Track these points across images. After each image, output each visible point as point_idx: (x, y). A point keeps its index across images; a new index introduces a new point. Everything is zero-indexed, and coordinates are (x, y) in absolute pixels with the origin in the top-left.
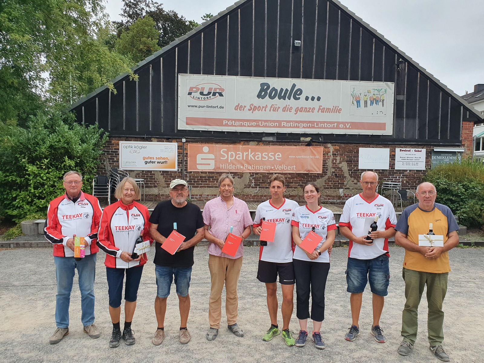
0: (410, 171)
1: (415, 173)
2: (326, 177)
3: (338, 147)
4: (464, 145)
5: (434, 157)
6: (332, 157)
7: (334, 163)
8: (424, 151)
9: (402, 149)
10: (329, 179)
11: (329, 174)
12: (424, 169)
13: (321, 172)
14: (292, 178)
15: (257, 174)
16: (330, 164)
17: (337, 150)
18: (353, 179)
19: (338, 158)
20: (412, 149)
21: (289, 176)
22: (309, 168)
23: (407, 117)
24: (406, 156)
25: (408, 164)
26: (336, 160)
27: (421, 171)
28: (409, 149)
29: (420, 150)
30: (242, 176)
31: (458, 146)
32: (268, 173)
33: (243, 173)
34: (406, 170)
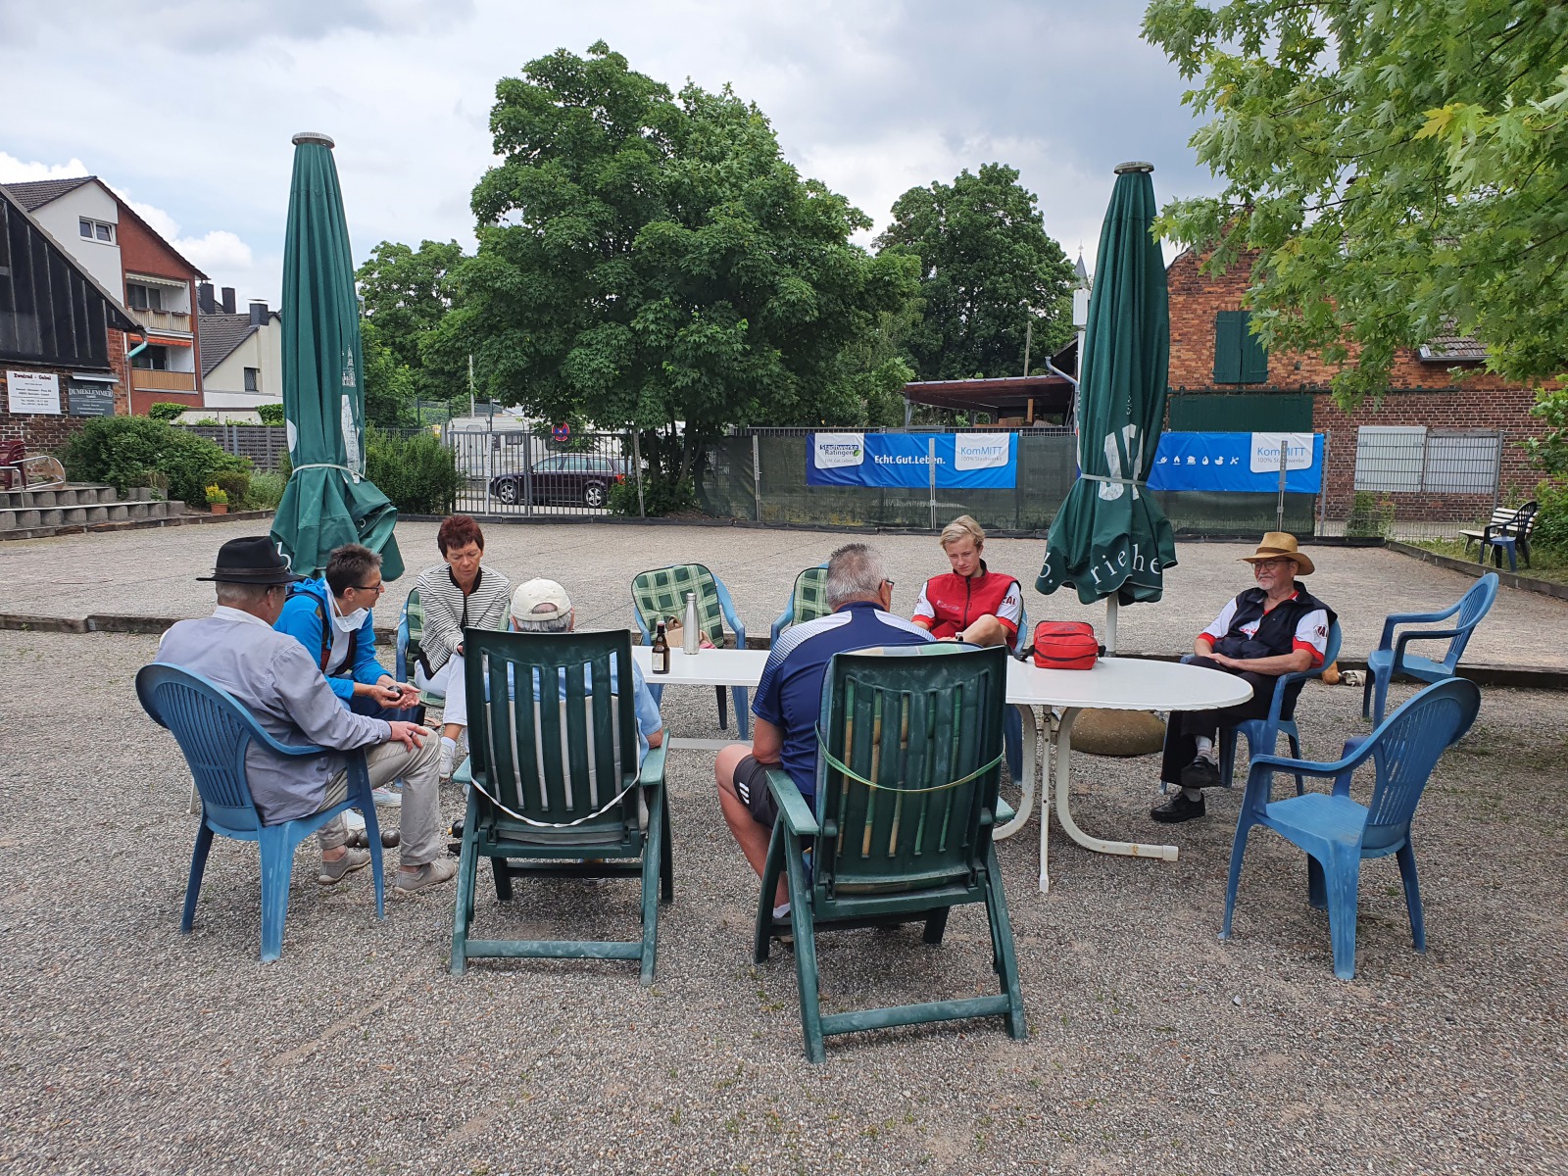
0: (36, 415)
1: (44, 420)
4: (114, 371)
5: (72, 391)
8: (54, 377)
9: (18, 373)
12: (59, 412)
20: (34, 374)
23: (20, 311)
24: (27, 387)
25: (31, 403)
27: (53, 416)
28: (29, 374)
29: (47, 375)
31: (107, 372)
34: (29, 415)
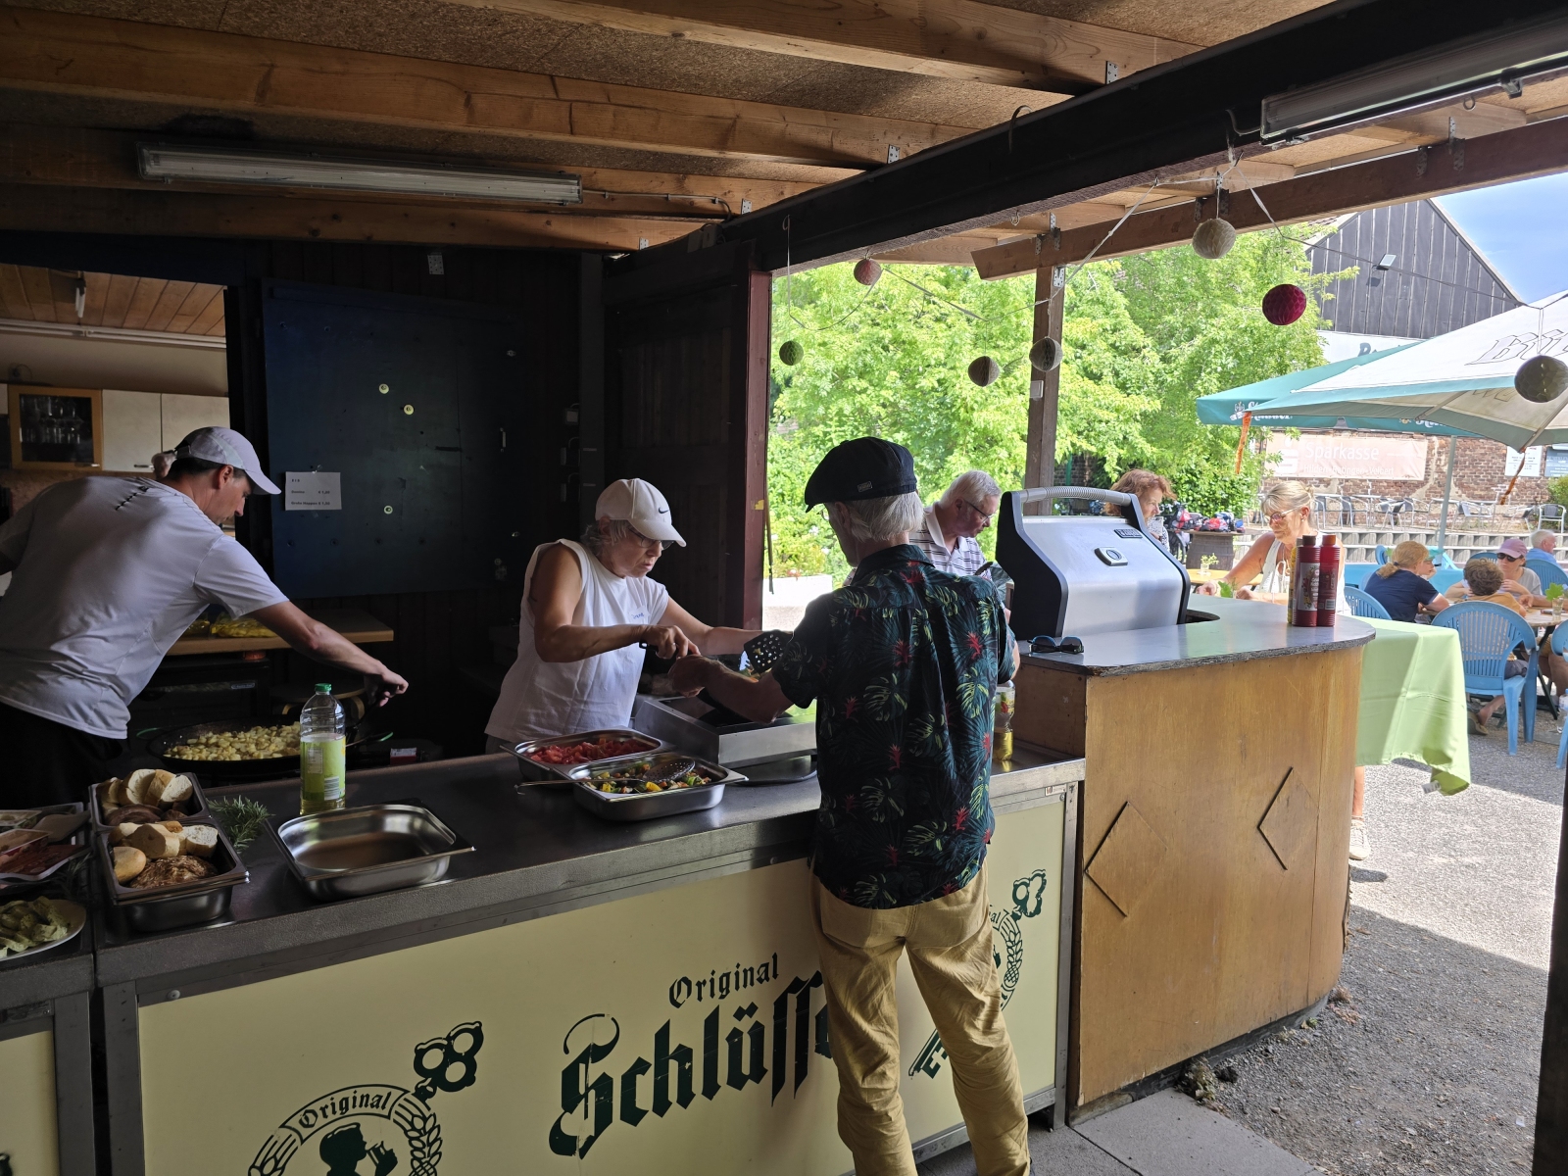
0: (1523, 477)
1: (1527, 481)
2: (1428, 486)
3: (1444, 442)
5: (1549, 458)
6: (1436, 455)
7: (1438, 466)
8: (1541, 449)
9: (1515, 449)
10: (1431, 488)
11: (1431, 482)
12: (1538, 475)
13: (1421, 478)
14: (1388, 487)
15: (1347, 480)
16: (1433, 467)
17: (1441, 447)
18: (1457, 489)
19: (1443, 457)
21: (1385, 484)
22: (1410, 473)
26: (1440, 460)
29: (1536, 449)
30: (1329, 484)
32: (1361, 480)
33: (1331, 480)
34: (1518, 477)
